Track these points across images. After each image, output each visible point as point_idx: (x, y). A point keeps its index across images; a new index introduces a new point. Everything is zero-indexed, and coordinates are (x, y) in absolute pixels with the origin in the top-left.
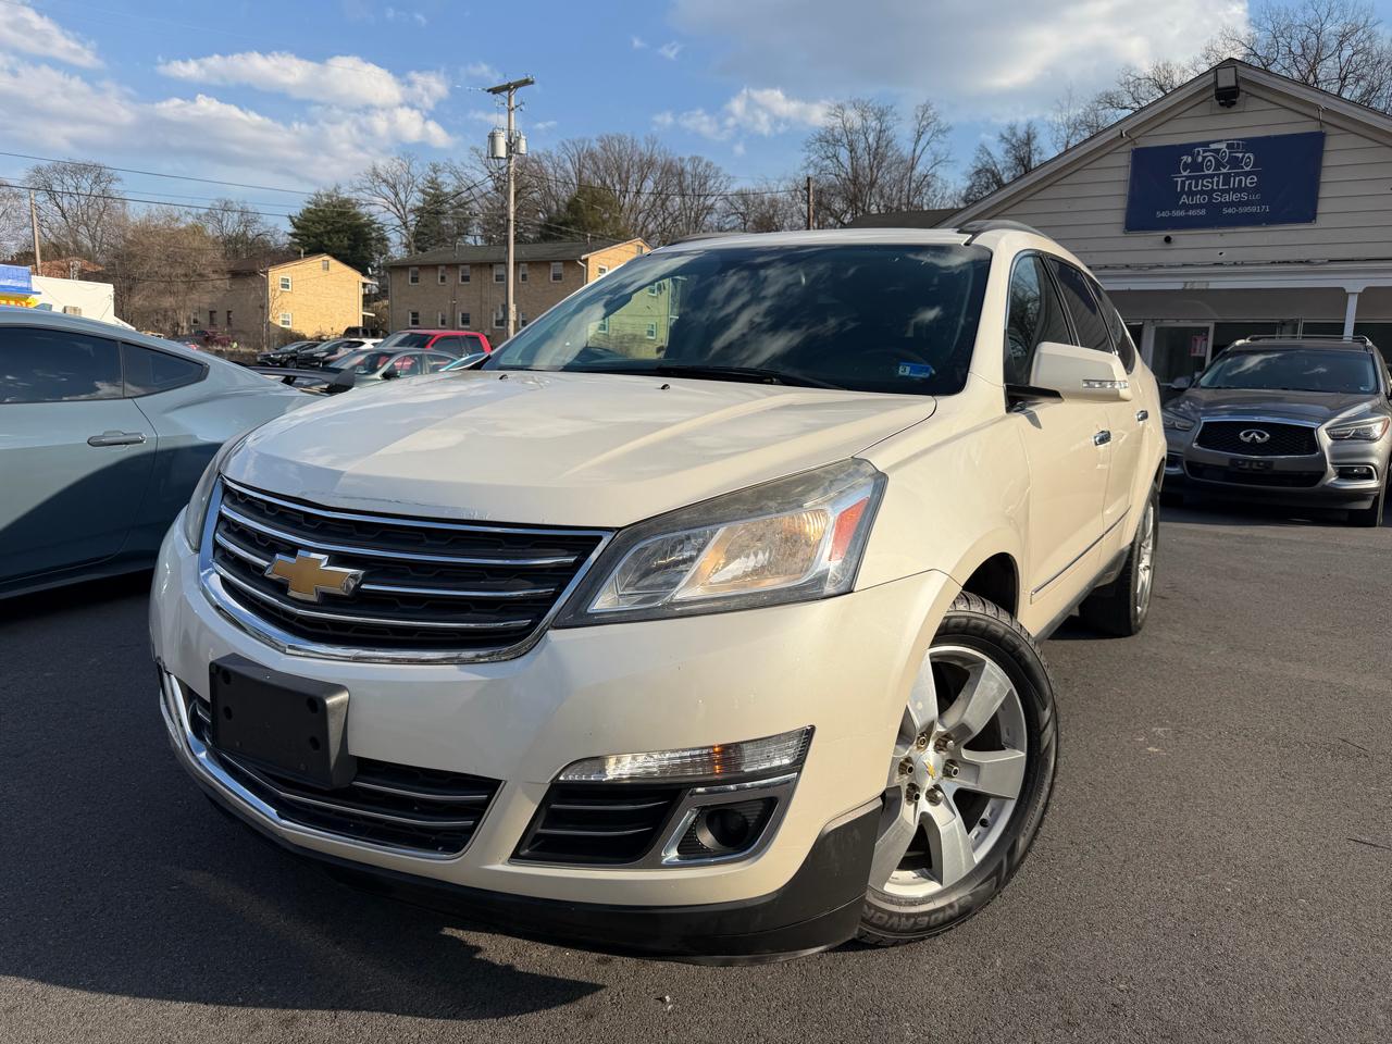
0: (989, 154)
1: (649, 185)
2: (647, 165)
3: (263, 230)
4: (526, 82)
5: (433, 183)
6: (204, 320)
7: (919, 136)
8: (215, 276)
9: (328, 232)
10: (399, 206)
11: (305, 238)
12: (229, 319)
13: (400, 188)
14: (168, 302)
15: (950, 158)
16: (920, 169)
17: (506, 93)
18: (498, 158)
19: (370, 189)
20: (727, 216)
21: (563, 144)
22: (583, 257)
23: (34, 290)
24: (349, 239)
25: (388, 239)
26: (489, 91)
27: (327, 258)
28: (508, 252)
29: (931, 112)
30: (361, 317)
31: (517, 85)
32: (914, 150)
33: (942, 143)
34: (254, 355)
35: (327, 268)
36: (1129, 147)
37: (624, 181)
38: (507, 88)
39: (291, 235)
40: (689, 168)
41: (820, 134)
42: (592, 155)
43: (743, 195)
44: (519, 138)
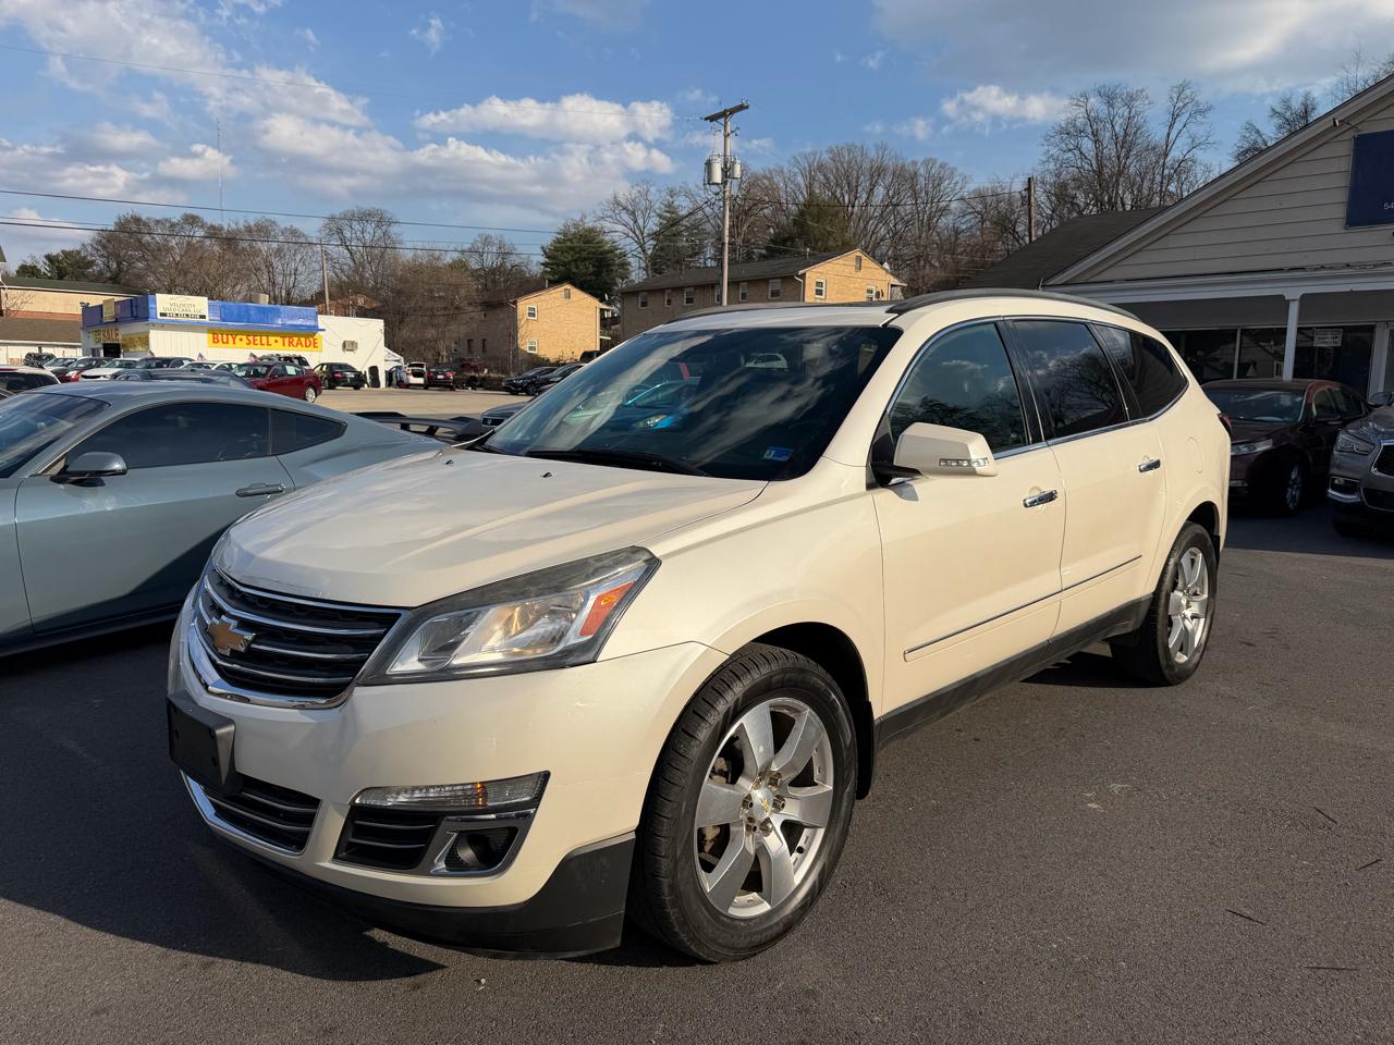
0: (1258, 132)
1: (880, 192)
2: (878, 172)
3: (517, 261)
4: (741, 108)
5: (670, 207)
6: (463, 350)
7: (1174, 120)
8: (470, 309)
9: (575, 261)
10: (637, 232)
11: (555, 267)
12: (484, 346)
13: (638, 213)
14: (430, 333)
15: (1211, 140)
16: (1175, 154)
17: (722, 120)
18: (713, 184)
19: (610, 217)
20: (963, 217)
21: (794, 158)
22: (801, 272)
23: (320, 327)
24: (594, 266)
25: (629, 264)
26: (706, 119)
27: (568, 286)
28: (722, 274)
29: (1188, 92)
30: (598, 341)
31: (733, 111)
32: (1169, 134)
33: (1202, 123)
34: (501, 380)
35: (568, 296)
36: (1351, 134)
37: (854, 190)
38: (723, 115)
39: (543, 264)
40: (922, 171)
41: (1060, 125)
42: (821, 167)
43: (981, 196)
44: (734, 163)
